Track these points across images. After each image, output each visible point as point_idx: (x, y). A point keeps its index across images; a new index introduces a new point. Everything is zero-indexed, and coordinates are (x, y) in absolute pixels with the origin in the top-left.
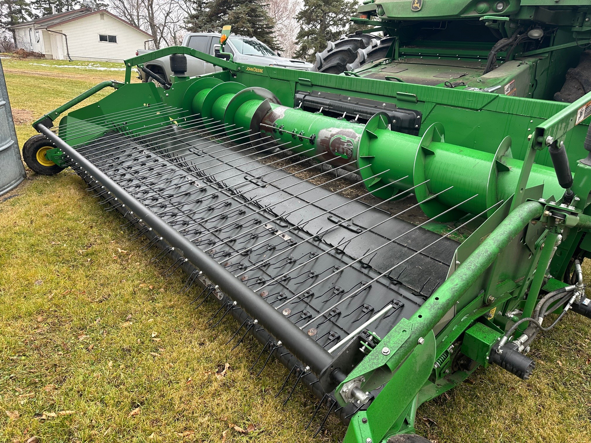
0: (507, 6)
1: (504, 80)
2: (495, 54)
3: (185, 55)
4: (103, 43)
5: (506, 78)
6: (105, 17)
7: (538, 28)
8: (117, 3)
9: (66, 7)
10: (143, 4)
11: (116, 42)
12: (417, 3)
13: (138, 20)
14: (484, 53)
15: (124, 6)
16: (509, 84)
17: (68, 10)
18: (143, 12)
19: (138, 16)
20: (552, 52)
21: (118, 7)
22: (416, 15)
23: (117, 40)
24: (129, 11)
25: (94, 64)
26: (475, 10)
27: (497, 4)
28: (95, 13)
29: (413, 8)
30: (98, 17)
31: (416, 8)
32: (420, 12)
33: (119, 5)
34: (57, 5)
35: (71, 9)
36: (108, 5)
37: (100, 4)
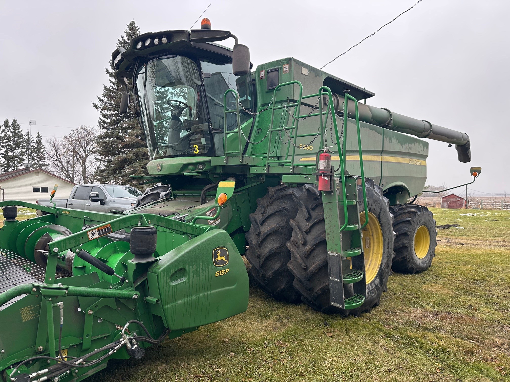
0: (205, 166)
1: (206, 209)
2: (203, 194)
3: (16, 206)
4: (37, 193)
5: (208, 208)
6: (40, 174)
7: (232, 177)
8: (57, 163)
9: (12, 168)
10: (78, 162)
11: (47, 192)
12: (159, 167)
13: (73, 173)
14: (198, 192)
15: (62, 165)
16: (210, 211)
17: (14, 170)
18: (79, 167)
19: (73, 171)
20: (248, 188)
21: (57, 166)
22: (159, 173)
23: (48, 190)
24: (66, 168)
25: (24, 211)
26: (188, 169)
27: (199, 165)
28: (32, 171)
29: (157, 169)
30: (34, 174)
31: (159, 169)
32: (161, 171)
33: (59, 164)
34: (6, 167)
35: (17, 169)
36: (49, 164)
37: (42, 164)
